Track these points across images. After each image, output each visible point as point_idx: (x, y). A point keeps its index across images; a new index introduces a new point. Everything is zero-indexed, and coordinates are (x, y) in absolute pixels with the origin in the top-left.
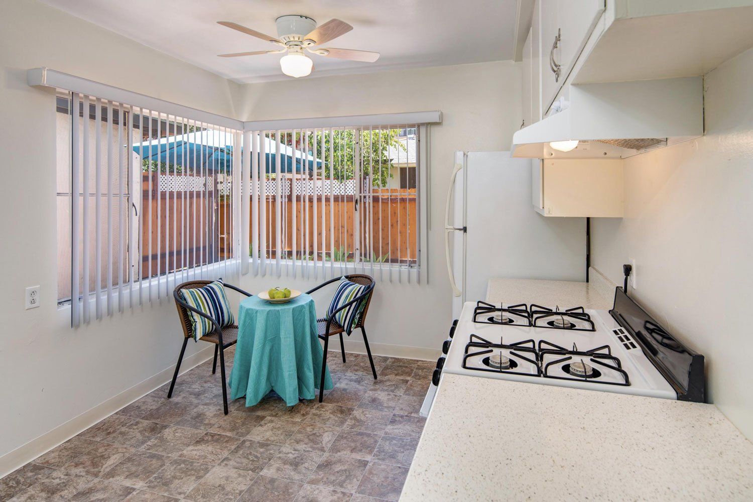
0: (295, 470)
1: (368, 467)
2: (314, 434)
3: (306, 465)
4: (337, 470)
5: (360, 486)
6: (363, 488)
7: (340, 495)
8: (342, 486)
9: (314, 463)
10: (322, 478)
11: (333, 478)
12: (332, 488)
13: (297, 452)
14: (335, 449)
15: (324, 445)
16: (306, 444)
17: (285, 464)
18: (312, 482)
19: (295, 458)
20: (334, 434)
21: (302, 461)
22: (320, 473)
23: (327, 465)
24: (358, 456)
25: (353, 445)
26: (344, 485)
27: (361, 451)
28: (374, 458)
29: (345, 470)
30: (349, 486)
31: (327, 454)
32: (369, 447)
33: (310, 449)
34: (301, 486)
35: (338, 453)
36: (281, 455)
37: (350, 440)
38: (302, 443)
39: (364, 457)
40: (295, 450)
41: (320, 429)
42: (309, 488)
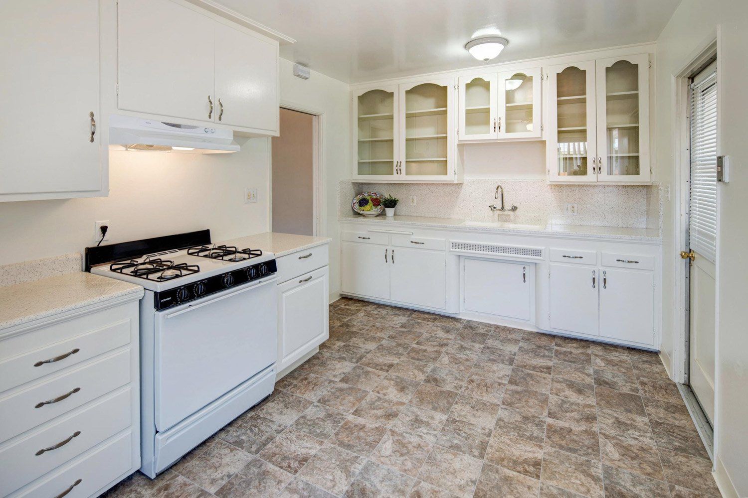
0: (417, 416)
1: (354, 409)
2: (402, 455)
3: (408, 419)
4: (381, 410)
5: (365, 396)
6: (364, 394)
7: (381, 392)
8: (379, 398)
9: (401, 419)
10: (394, 405)
11: (386, 405)
12: (386, 397)
13: (418, 433)
14: (380, 431)
15: (391, 437)
16: (410, 442)
17: (427, 422)
18: (402, 404)
19: (419, 427)
20: (379, 451)
21: (412, 423)
22: (395, 410)
23: (390, 415)
24: (360, 421)
25: (362, 434)
26: (377, 398)
27: (356, 426)
28: (346, 417)
29: (374, 409)
30: (373, 397)
31: (389, 427)
32: (346, 429)
33: (405, 435)
34: (410, 402)
35: (377, 426)
36: (435, 433)
37: (363, 440)
38: (415, 444)
39: (355, 418)
40: (421, 436)
41: (395, 463)
42: (404, 400)
